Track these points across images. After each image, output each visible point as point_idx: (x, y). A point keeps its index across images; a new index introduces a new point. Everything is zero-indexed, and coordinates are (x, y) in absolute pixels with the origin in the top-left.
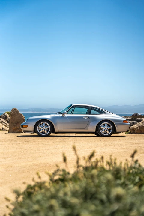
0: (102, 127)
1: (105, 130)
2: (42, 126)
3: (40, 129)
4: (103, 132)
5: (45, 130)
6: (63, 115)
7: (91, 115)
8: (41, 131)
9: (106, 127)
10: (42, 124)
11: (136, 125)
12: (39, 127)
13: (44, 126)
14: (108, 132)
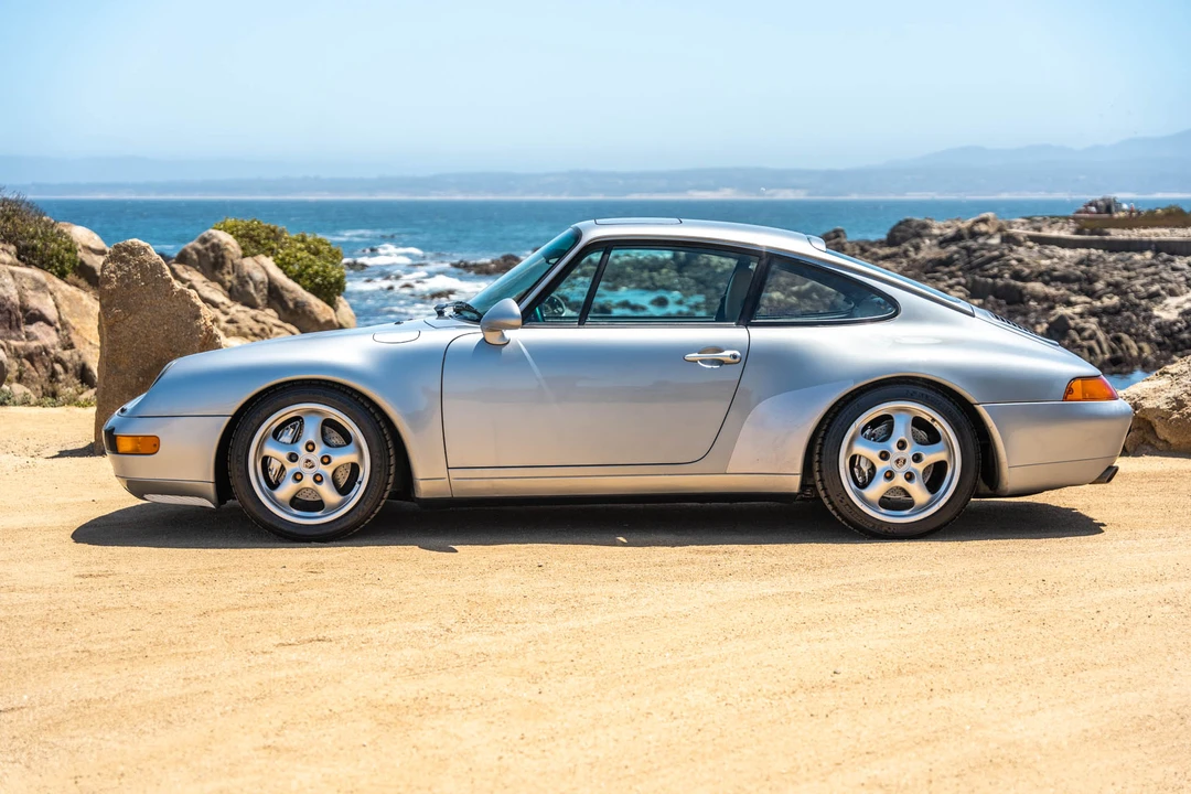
0: (867, 451)
1: (890, 475)
2: (295, 440)
3: (275, 465)
4: (876, 490)
5: (318, 479)
6: (493, 338)
7: (762, 335)
8: (286, 490)
9: (902, 445)
10: (296, 422)
11: (1164, 382)
12: (269, 450)
13: (310, 447)
14: (919, 493)
